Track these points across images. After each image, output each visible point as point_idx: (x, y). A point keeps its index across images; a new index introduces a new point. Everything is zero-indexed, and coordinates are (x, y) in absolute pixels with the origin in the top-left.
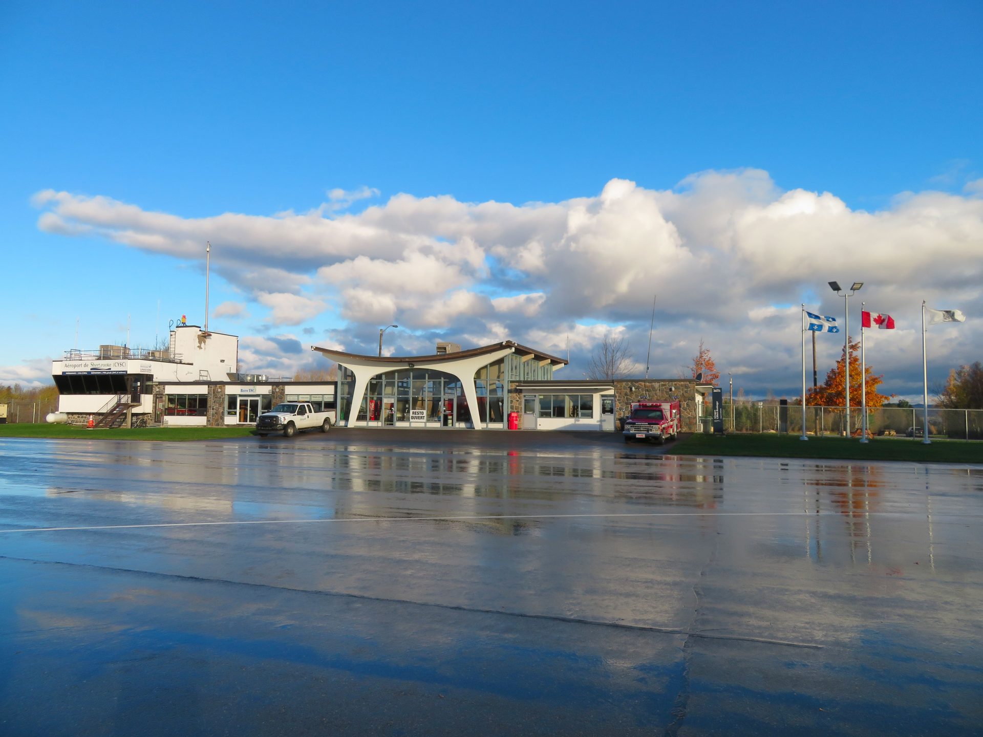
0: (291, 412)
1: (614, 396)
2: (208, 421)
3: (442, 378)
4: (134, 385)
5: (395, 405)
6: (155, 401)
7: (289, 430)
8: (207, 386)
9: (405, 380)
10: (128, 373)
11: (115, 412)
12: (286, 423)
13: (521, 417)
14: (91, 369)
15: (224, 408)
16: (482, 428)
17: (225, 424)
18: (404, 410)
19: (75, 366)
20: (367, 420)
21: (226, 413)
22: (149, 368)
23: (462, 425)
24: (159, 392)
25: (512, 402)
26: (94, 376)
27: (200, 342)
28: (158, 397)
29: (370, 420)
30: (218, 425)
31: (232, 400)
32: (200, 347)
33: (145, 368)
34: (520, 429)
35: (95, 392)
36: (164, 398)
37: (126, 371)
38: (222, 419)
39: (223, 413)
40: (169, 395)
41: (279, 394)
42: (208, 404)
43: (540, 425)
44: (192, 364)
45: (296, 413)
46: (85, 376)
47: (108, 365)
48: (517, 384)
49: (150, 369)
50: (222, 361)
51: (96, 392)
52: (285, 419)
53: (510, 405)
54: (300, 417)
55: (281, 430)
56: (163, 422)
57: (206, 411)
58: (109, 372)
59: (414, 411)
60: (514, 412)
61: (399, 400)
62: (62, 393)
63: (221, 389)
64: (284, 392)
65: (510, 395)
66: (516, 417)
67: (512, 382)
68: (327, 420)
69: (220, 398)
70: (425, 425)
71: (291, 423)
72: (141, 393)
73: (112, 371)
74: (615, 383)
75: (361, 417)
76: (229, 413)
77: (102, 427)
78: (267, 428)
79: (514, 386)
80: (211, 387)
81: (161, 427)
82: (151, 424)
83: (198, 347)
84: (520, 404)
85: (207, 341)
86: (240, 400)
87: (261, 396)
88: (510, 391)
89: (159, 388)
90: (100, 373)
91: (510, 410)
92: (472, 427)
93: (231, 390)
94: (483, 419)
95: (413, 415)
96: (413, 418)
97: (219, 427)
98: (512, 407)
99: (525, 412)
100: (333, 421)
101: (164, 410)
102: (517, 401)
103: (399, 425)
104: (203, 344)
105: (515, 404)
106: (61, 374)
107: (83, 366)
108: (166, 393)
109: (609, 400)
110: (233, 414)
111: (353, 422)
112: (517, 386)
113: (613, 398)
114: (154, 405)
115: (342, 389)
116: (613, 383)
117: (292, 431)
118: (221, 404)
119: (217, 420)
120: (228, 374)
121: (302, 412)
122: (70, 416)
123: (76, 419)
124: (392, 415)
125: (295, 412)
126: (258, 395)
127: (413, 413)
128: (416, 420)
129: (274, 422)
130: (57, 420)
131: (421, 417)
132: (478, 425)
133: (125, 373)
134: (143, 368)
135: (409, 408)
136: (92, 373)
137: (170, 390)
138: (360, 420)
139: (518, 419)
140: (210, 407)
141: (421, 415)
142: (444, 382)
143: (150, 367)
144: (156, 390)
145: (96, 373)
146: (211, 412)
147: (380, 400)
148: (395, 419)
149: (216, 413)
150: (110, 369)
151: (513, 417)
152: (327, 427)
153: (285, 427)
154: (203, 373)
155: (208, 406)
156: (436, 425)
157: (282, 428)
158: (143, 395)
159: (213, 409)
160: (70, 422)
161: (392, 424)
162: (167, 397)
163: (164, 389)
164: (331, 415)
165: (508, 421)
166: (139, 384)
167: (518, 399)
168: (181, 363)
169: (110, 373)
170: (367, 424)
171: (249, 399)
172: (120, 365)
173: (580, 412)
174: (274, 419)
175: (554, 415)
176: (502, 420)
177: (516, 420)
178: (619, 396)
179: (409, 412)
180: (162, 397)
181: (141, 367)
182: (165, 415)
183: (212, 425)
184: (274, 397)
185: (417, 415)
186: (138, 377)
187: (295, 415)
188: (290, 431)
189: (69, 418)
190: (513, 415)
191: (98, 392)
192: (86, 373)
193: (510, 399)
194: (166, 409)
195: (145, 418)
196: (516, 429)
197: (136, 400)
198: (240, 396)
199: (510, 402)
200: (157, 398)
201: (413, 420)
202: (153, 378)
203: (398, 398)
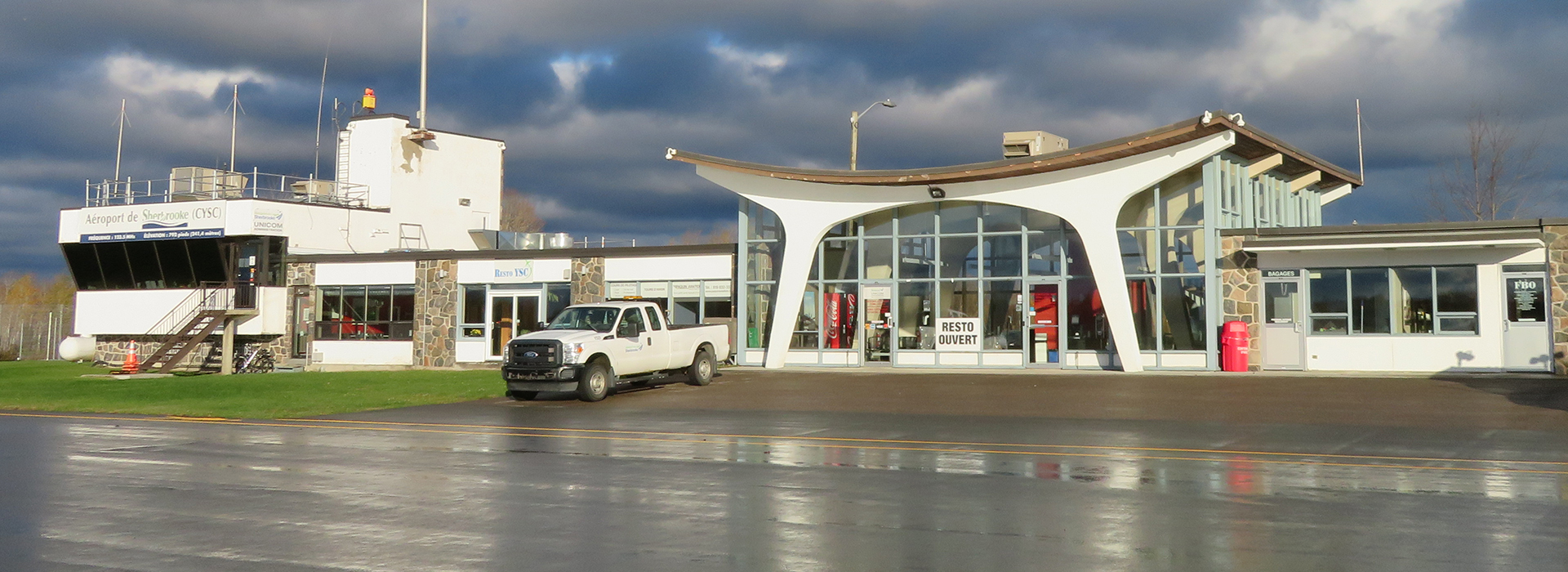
0: (600, 330)
1: (1545, 267)
2: (417, 353)
3: (1024, 228)
4: (241, 263)
5: (895, 306)
6: (291, 305)
7: (593, 382)
8: (414, 263)
9: (917, 237)
10: (227, 233)
11: (192, 333)
12: (582, 359)
13: (1256, 334)
14: (144, 227)
15: (454, 318)
16: (1145, 369)
17: (457, 361)
18: (919, 317)
19: (108, 220)
20: (817, 346)
21: (460, 332)
22: (276, 221)
23: (1088, 361)
24: (302, 279)
25: (1227, 290)
26: (149, 244)
27: (407, 156)
28: (300, 292)
29: (826, 347)
30: (440, 363)
31: (474, 299)
32: (407, 168)
33: (266, 221)
34: (1254, 369)
35: (153, 283)
36: (312, 297)
37: (222, 230)
38: (450, 346)
39: (452, 332)
40: (325, 288)
41: (590, 281)
42: (416, 309)
43: (1315, 357)
44: (387, 210)
45: (614, 332)
46: (129, 243)
47: (181, 216)
48: (1243, 238)
49: (280, 223)
50: (465, 202)
51: (157, 284)
52: (580, 350)
53: (1222, 299)
54: (625, 342)
55: (570, 380)
56: (310, 357)
57: (411, 327)
58: (184, 231)
59: (948, 320)
60: (1236, 321)
61: (904, 290)
62: (83, 286)
63: (446, 268)
64: (602, 276)
65: (1222, 271)
66: (1243, 335)
67: (1226, 233)
68: (703, 350)
69: (445, 292)
70: (980, 360)
71: (599, 361)
72: (257, 284)
73: (189, 231)
74: (1547, 230)
75: (804, 339)
76: (468, 332)
77: (160, 370)
78: (531, 377)
79: (1233, 246)
80: (423, 266)
81: (308, 369)
82: (283, 362)
83: (403, 166)
84: (1253, 296)
85: (423, 153)
86: (494, 298)
87: (545, 286)
88: (1219, 263)
89: (301, 270)
90: (163, 235)
91: (1223, 314)
92: (1113, 365)
93: (470, 272)
94: (1146, 340)
95: (945, 333)
96: (944, 340)
97: (443, 368)
98: (1228, 307)
99: (1269, 320)
100: (722, 353)
101: (312, 326)
102: (1244, 287)
103: (906, 361)
104: (415, 159)
105: (1238, 297)
106: (78, 241)
107: (125, 219)
108: (317, 284)
109: (1529, 280)
110: (478, 335)
111: (781, 356)
112: (1245, 244)
113: (1541, 275)
114: (290, 313)
115: (752, 265)
116: (1541, 227)
117: (602, 384)
118: (448, 308)
119: (437, 352)
120: (472, 233)
121: (631, 326)
122: (103, 344)
123: (115, 350)
124: (887, 333)
125: (609, 330)
126: (538, 285)
127: (945, 326)
128: (952, 347)
129: (551, 359)
130: (83, 354)
131: (968, 339)
132: (1134, 359)
133: (219, 233)
134: (262, 221)
135: (931, 314)
136: (145, 236)
137: (328, 275)
138: (800, 347)
139: (1249, 340)
140: (421, 317)
141: (967, 333)
142: (1030, 238)
143: (279, 217)
144: (294, 274)
145: (153, 236)
146: (422, 330)
147: (853, 290)
148: (894, 343)
149: (435, 333)
150: (185, 225)
151: (1233, 334)
152: (705, 369)
153: (581, 373)
154: (409, 231)
155: (416, 314)
156: (1010, 361)
157: (571, 374)
158: (262, 288)
159: (428, 322)
160: (102, 359)
161: (886, 359)
162: (320, 293)
163: (312, 272)
164: (716, 334)
165: (1221, 346)
166: (252, 261)
167: (1245, 282)
168: (361, 208)
169: (187, 234)
170: (820, 358)
171: (515, 294)
172: (207, 213)
173: (1437, 316)
174: (551, 350)
175: (1356, 327)
176: (1200, 345)
177: (1244, 344)
178: (1562, 269)
179: (931, 323)
180: (307, 295)
181: (256, 217)
182: (317, 339)
183: (426, 364)
184: (577, 289)
185: (955, 333)
186: (248, 243)
187: (612, 337)
188: (597, 384)
189: (100, 348)
190: (1234, 328)
191: (160, 282)
192: (133, 237)
193: (1221, 283)
194: (317, 324)
195: (270, 347)
196: (1243, 369)
197: (246, 300)
198: (494, 286)
199: (1221, 290)
200: (296, 296)
201: (945, 347)
202: (286, 245)
203: (901, 285)
